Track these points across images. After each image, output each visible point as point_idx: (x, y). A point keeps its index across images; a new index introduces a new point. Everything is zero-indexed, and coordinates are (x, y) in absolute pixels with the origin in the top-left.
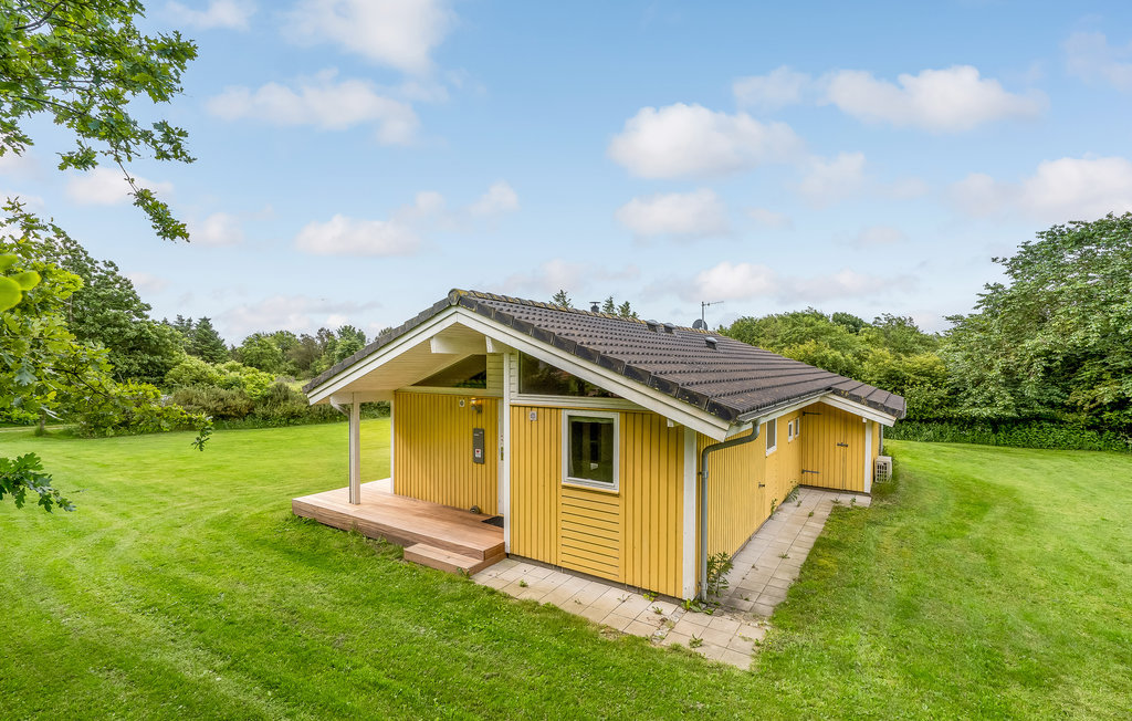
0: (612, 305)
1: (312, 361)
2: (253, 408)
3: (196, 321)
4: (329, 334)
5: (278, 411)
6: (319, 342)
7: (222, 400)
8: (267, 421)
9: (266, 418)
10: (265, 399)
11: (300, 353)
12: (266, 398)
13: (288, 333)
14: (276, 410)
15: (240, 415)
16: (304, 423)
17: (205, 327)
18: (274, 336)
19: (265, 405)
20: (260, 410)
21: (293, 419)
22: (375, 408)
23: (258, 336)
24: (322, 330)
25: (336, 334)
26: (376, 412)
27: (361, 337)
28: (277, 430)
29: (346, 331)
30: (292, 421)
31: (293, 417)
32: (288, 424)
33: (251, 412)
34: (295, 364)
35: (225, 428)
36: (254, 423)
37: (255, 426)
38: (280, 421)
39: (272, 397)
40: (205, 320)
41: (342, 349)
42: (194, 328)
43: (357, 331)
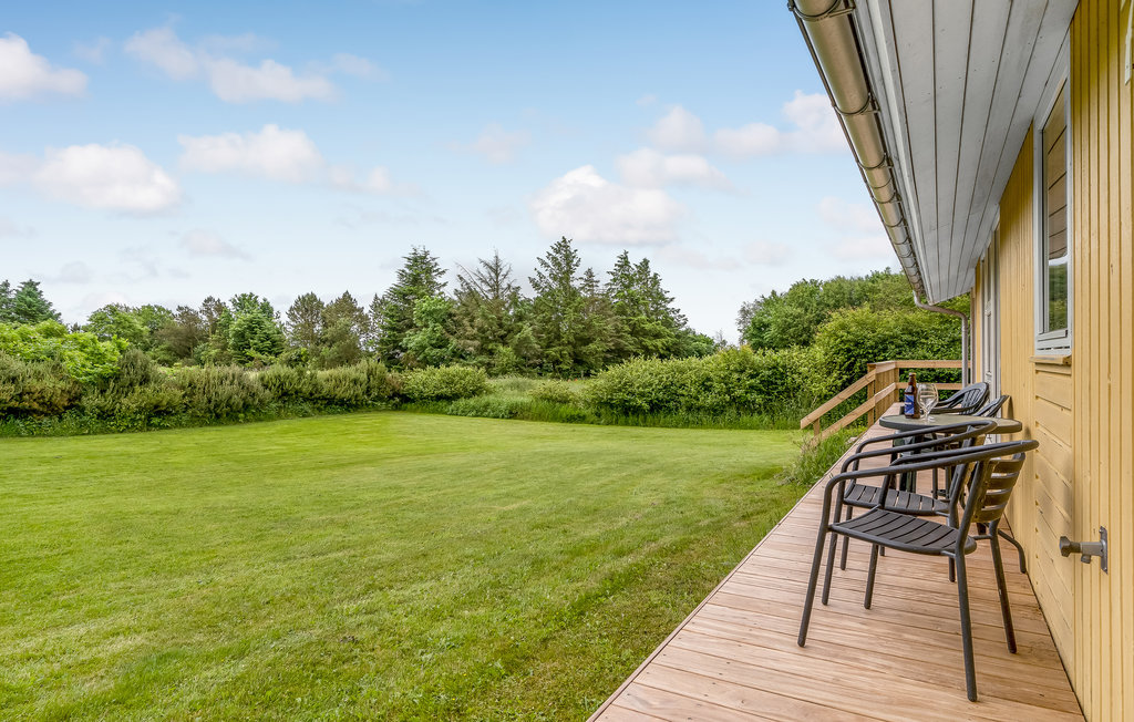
0: (627, 263)
1: (195, 345)
2: (78, 397)
3: (15, 285)
4: (220, 307)
5: (129, 402)
6: (205, 318)
7: (14, 380)
8: (107, 420)
9: (105, 415)
10: (103, 382)
11: (177, 333)
12: (105, 379)
13: (160, 309)
14: (125, 401)
15: (50, 409)
16: (179, 425)
17: (29, 294)
18: (139, 313)
19: (103, 392)
20: (92, 401)
21: (157, 416)
22: (305, 400)
23: (113, 310)
24: (210, 299)
25: (230, 305)
26: (307, 407)
27: (266, 309)
28: (124, 438)
29: (245, 302)
30: (155, 421)
31: (159, 414)
32: (149, 426)
33: (74, 403)
34: (169, 349)
35: (19, 435)
36: (82, 425)
37: (82, 430)
38: (133, 420)
39: (117, 377)
40: (31, 284)
41: (240, 325)
42: (12, 296)
43: (260, 300)
